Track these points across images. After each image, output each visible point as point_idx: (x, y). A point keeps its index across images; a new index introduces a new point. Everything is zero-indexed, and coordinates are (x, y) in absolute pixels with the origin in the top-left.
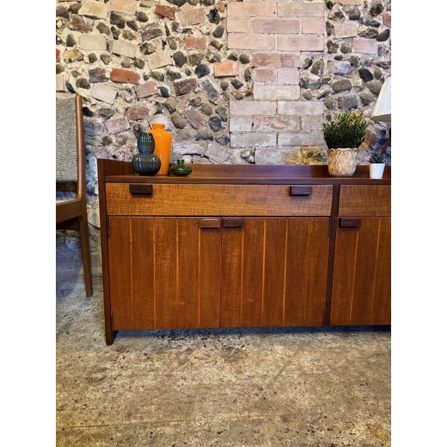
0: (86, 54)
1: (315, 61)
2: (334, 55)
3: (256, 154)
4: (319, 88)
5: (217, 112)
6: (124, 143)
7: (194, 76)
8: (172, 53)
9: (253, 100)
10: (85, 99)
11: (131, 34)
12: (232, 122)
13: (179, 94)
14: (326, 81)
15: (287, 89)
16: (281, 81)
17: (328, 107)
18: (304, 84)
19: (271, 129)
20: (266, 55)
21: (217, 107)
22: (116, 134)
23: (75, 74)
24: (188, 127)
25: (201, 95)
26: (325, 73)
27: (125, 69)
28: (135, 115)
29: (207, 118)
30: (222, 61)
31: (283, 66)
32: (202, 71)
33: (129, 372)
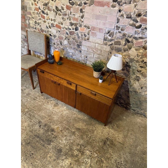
0: (50, 18)
1: (111, 32)
2: (118, 31)
3: (87, 58)
4: (110, 41)
5: (79, 43)
6: (58, 45)
7: (74, 30)
8: (70, 22)
9: (89, 41)
10: (50, 31)
11: (60, 14)
12: (82, 46)
13: (71, 35)
15: (99, 40)
16: (98, 37)
17: (111, 49)
19: (93, 52)
20: (95, 27)
21: (79, 41)
22: (56, 42)
23: (49, 23)
24: (72, 45)
25: (76, 37)
27: (59, 24)
28: (60, 38)
29: (76, 44)
30: (82, 27)
31: (99, 32)
32: (76, 29)
33: (39, 100)
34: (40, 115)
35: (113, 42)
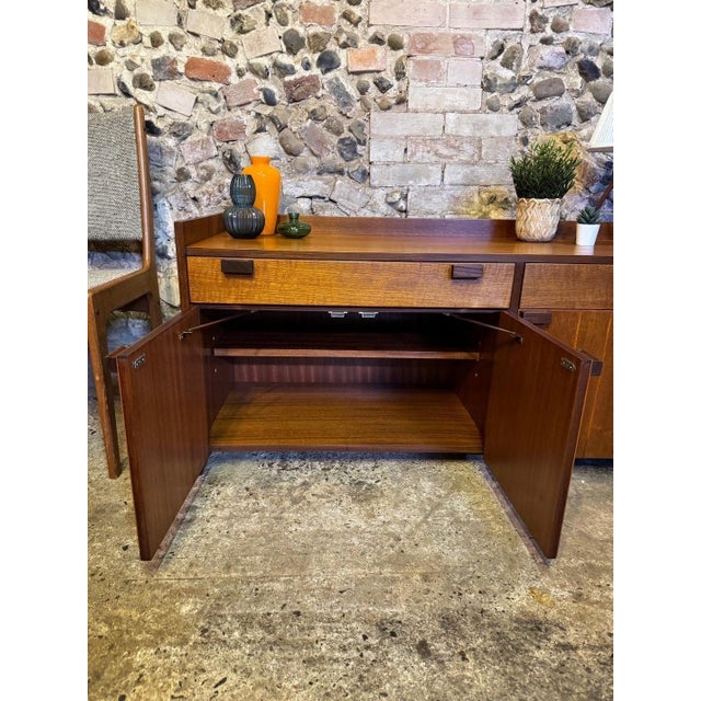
0: (146, 32)
1: (508, 46)
2: (541, 36)
3: (409, 197)
4: (513, 91)
5: (350, 131)
6: (208, 177)
7: (315, 71)
8: (281, 31)
9: (407, 111)
10: (147, 107)
12: (373, 145)
13: (293, 100)
14: (524, 80)
15: (461, 94)
16: (452, 79)
17: (524, 123)
18: (488, 85)
19: (434, 158)
20: (430, 35)
21: (350, 122)
22: (196, 164)
23: (131, 65)
24: (305, 153)
25: (326, 103)
26: (523, 67)
27: (208, 58)
28: (226, 134)
29: (335, 140)
30: (359, 45)
31: (457, 54)
32: (328, 63)
33: (226, 512)
34: (338, 588)
35: (524, 91)
